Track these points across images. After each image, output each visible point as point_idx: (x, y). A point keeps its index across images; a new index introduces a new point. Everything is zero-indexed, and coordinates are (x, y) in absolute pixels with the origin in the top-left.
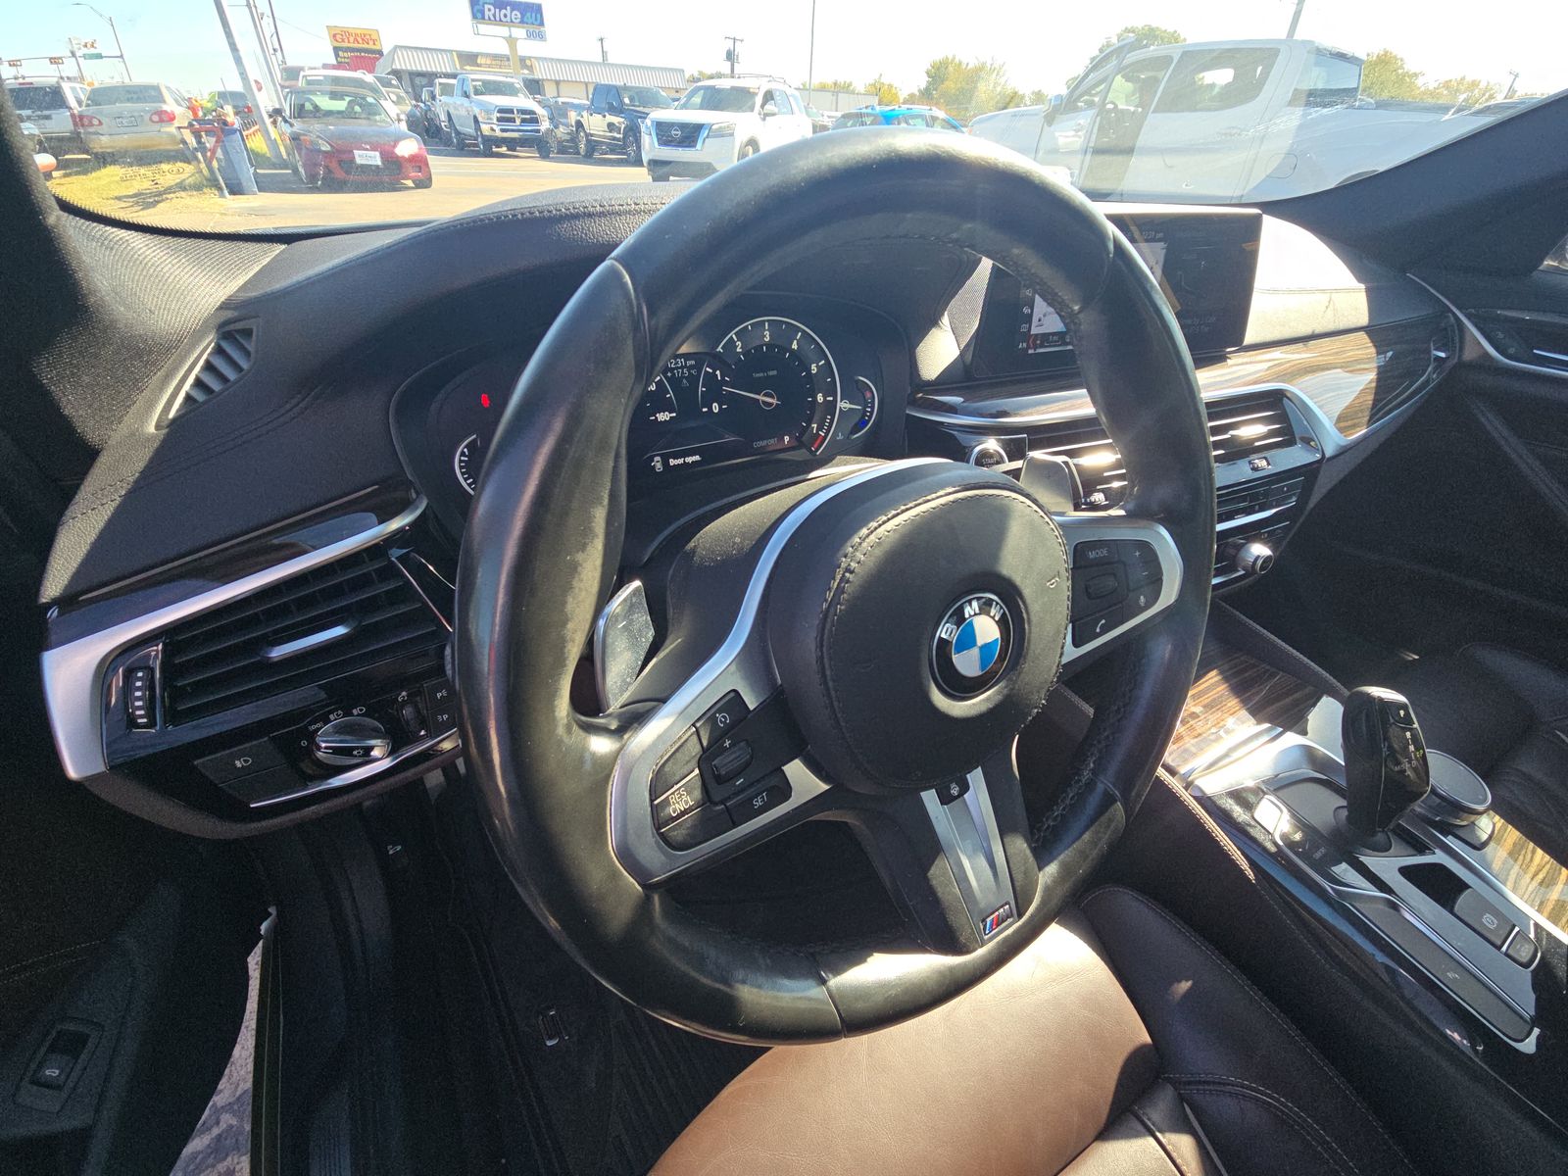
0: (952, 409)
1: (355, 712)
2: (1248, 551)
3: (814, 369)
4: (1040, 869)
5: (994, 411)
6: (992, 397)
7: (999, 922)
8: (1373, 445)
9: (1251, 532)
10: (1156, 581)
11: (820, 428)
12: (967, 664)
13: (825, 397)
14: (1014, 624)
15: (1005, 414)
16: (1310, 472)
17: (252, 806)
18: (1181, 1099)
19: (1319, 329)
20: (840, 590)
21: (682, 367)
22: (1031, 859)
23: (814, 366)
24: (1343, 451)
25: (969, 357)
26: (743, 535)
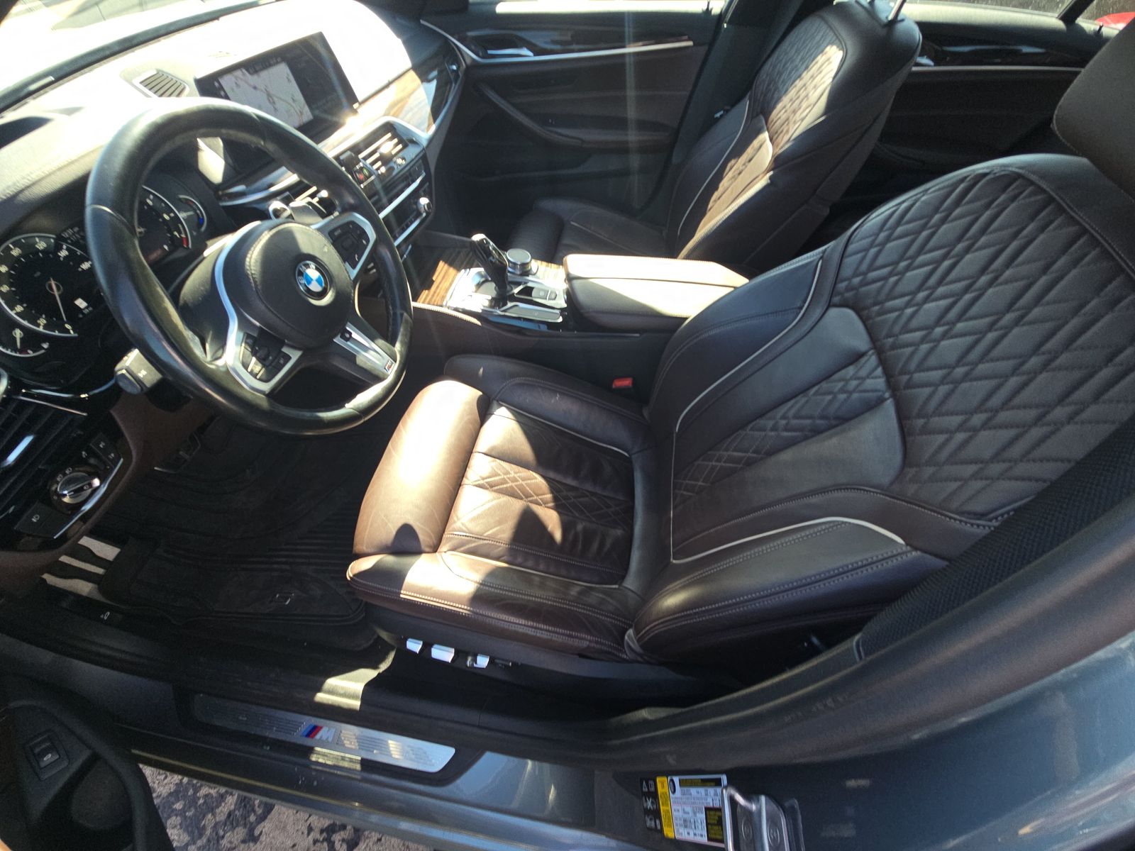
0: (242, 194)
1: (67, 472)
2: (420, 204)
3: (150, 203)
4: (394, 346)
5: (265, 186)
6: (261, 178)
7: (390, 367)
8: (445, 131)
9: (415, 195)
10: (363, 234)
11: (180, 233)
12: (315, 287)
13: (169, 215)
14: (321, 267)
15: (271, 185)
16: (423, 158)
17: (55, 537)
18: (497, 401)
19: (391, 79)
20: (255, 282)
21: (73, 234)
22: (388, 345)
23: (148, 201)
24: (431, 141)
25: (230, 161)
26: (203, 286)
